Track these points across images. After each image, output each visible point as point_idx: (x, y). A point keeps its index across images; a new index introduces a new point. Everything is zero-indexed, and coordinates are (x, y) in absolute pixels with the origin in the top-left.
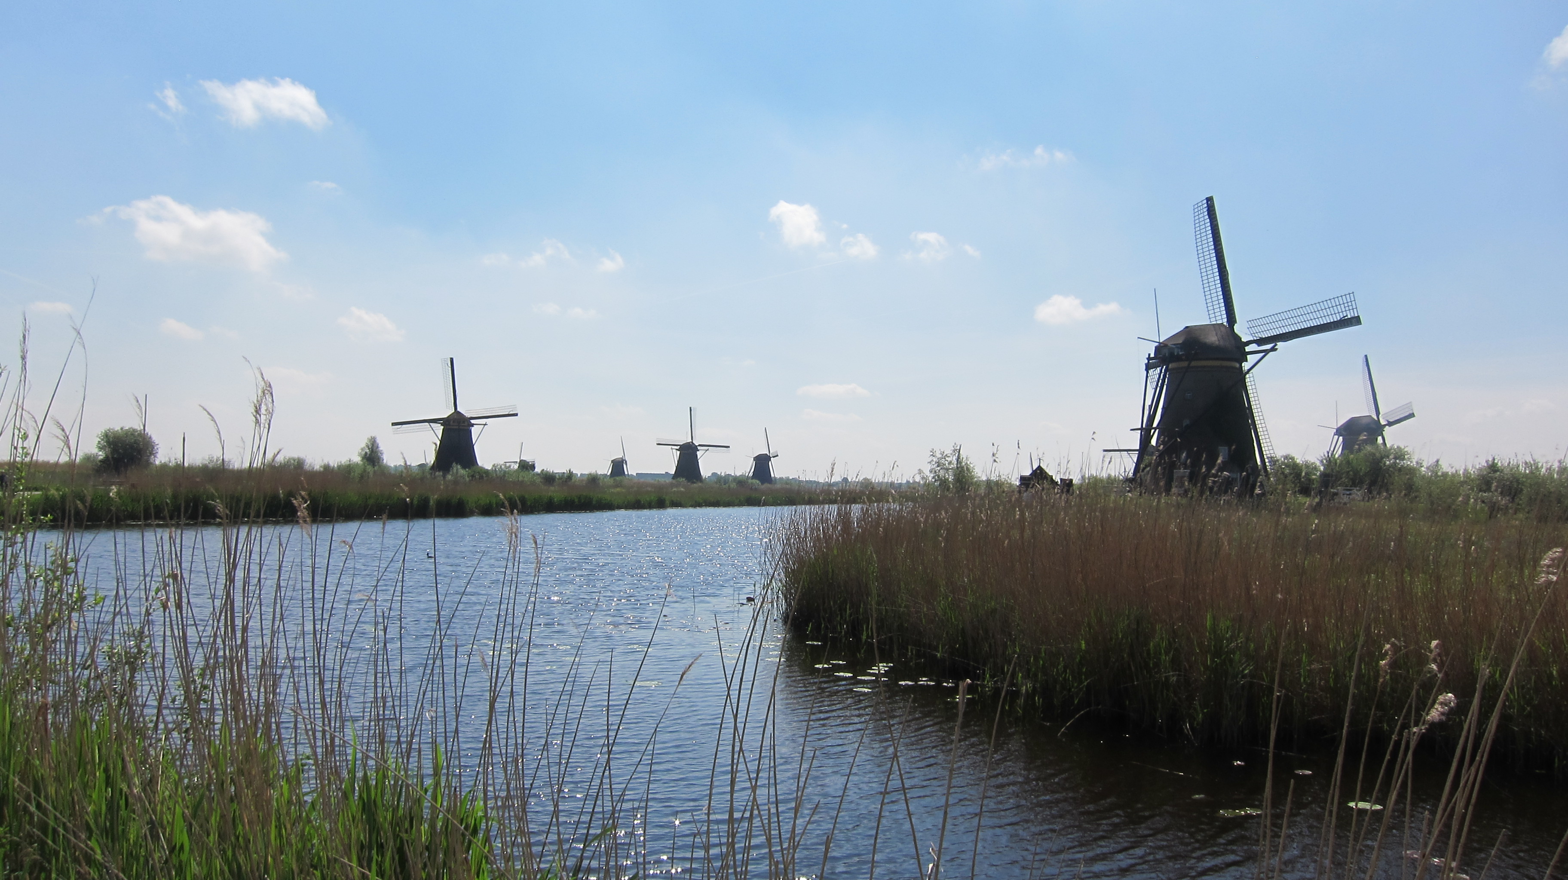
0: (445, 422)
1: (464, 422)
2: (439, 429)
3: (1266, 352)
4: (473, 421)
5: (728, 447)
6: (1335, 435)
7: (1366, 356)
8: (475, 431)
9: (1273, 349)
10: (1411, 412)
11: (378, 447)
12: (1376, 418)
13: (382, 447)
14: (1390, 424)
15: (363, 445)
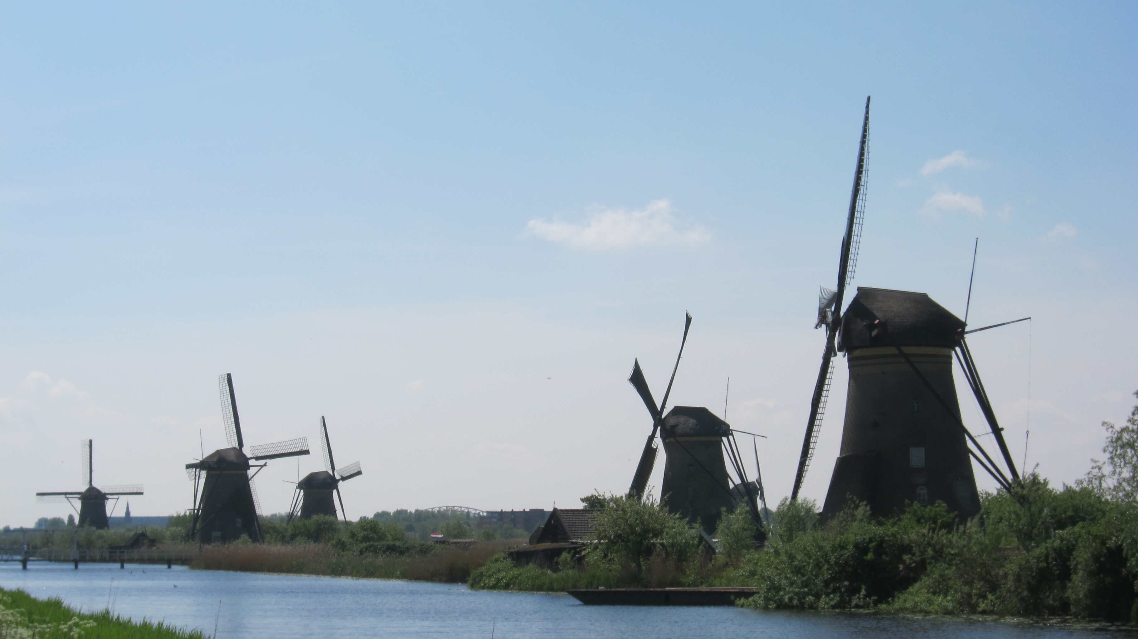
3: (262, 466)
6: (297, 488)
7: (323, 417)
9: (265, 465)
10: (359, 470)
12: (331, 473)
14: (344, 479)
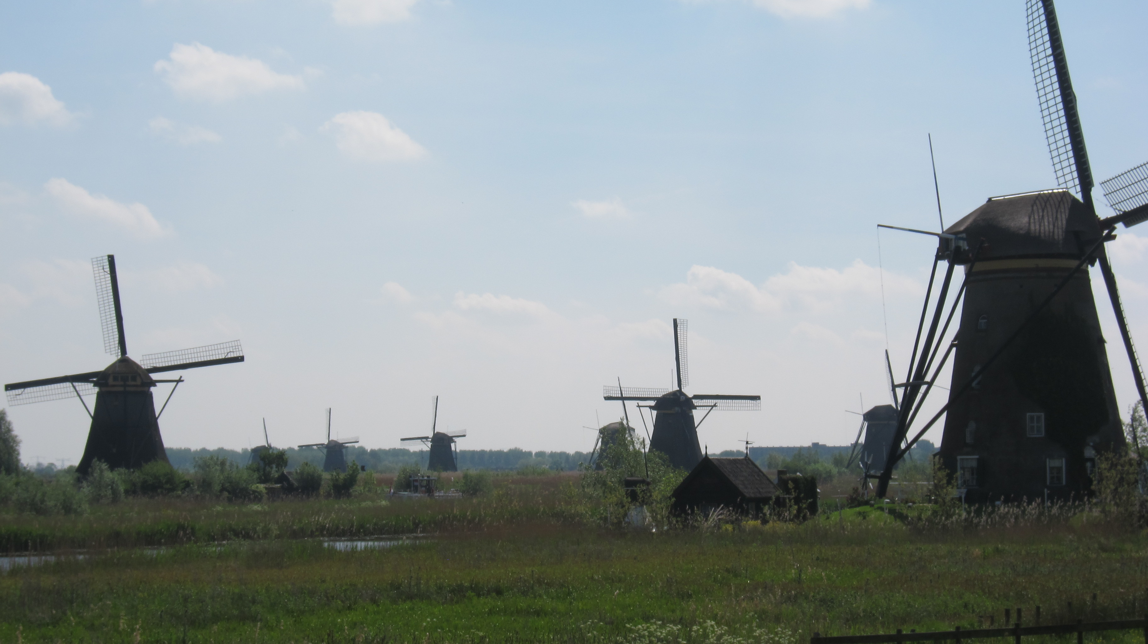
0: (100, 379)
1: (134, 379)
2: (91, 392)
4: (154, 376)
5: (757, 398)
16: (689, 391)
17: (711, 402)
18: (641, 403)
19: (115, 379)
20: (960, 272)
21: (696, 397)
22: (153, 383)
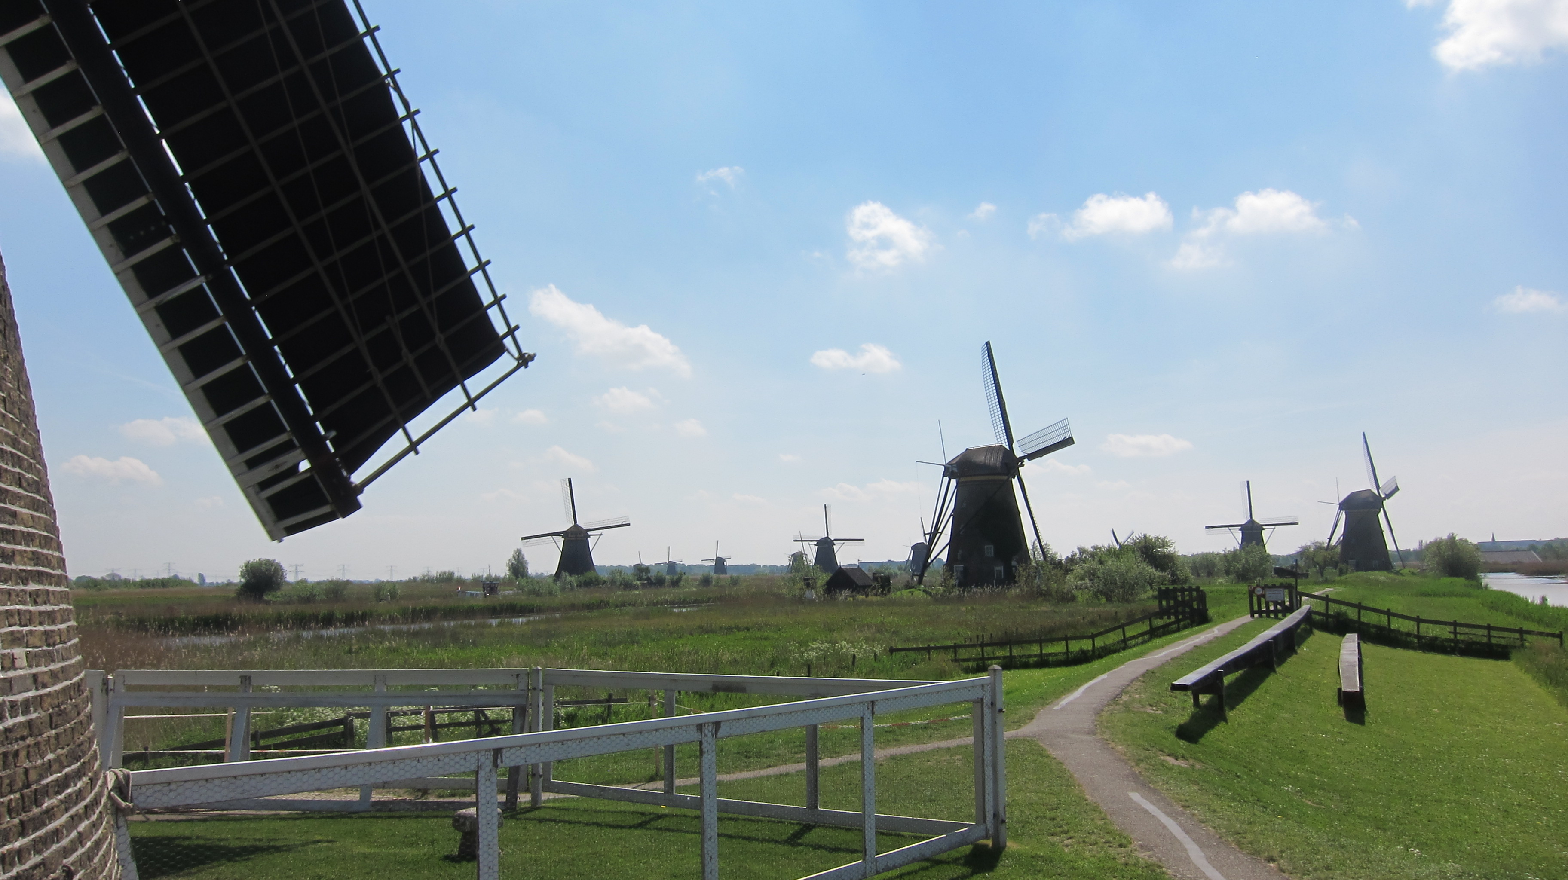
0: (564, 534)
1: (580, 534)
2: (560, 541)
4: (589, 533)
5: (862, 540)
6: (944, 476)
8: (591, 541)
11: (523, 558)
13: (527, 558)
15: (511, 557)
16: (832, 537)
17: (842, 542)
18: (811, 543)
19: (572, 534)
20: (954, 482)
21: (835, 540)
22: (589, 536)
